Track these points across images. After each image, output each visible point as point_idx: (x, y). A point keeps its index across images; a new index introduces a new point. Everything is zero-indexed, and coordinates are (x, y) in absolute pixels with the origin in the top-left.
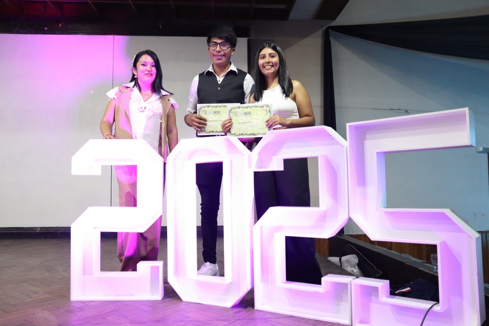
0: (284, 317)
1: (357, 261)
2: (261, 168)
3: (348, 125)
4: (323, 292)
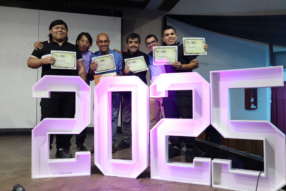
0: (170, 183)
2: (154, 95)
3: (211, 72)
4: (194, 168)
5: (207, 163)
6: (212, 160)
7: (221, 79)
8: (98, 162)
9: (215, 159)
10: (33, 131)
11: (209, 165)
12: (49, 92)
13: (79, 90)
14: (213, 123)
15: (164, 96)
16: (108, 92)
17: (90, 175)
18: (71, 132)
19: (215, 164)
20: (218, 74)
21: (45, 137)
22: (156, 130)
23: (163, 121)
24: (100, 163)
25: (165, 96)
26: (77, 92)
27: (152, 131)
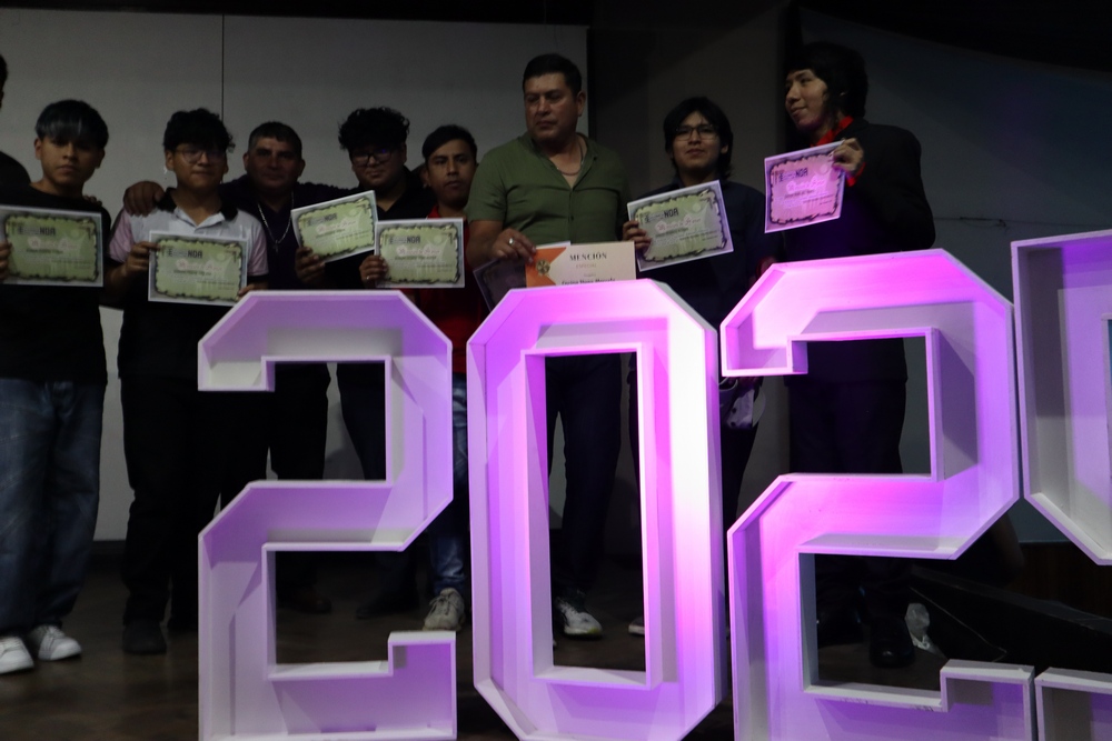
1: (926, 621)
2: (742, 367)
3: (1015, 245)
4: (946, 710)
5: (1013, 690)
6: (1037, 673)
7: (1068, 277)
8: (492, 678)
9: (1051, 668)
10: (205, 537)
11: (1020, 699)
12: (269, 364)
13: (398, 352)
14: (1033, 491)
15: (788, 369)
16: (527, 356)
17: (455, 737)
18: (369, 541)
19: (1053, 693)
20: (1054, 252)
21: (254, 566)
22: (753, 529)
23: (790, 483)
24: (499, 686)
25: (795, 368)
26: (393, 364)
27: (734, 534)
